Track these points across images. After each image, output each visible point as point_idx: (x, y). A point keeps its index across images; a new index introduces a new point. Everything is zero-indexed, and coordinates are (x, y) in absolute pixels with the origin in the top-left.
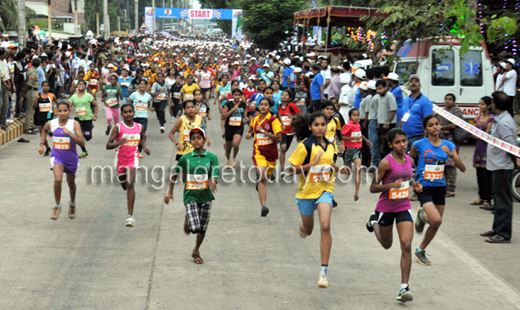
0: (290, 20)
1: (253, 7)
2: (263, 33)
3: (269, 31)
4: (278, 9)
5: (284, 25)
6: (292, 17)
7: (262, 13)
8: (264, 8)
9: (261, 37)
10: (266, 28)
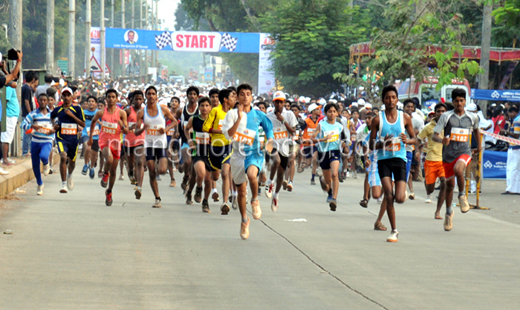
0: (343, 57)
1: (287, 36)
2: (303, 76)
3: (312, 73)
4: (326, 40)
5: (335, 65)
6: (347, 53)
7: (301, 46)
8: (303, 38)
9: (300, 82)
10: (308, 68)
